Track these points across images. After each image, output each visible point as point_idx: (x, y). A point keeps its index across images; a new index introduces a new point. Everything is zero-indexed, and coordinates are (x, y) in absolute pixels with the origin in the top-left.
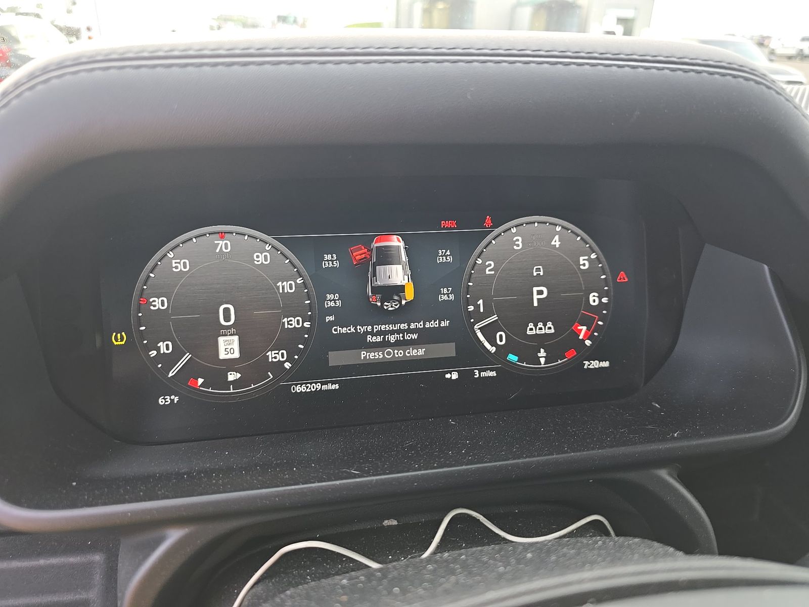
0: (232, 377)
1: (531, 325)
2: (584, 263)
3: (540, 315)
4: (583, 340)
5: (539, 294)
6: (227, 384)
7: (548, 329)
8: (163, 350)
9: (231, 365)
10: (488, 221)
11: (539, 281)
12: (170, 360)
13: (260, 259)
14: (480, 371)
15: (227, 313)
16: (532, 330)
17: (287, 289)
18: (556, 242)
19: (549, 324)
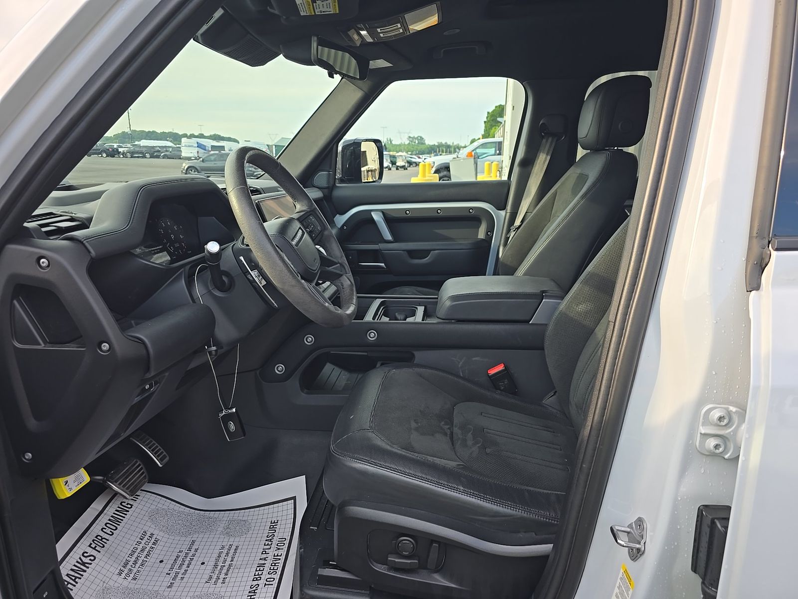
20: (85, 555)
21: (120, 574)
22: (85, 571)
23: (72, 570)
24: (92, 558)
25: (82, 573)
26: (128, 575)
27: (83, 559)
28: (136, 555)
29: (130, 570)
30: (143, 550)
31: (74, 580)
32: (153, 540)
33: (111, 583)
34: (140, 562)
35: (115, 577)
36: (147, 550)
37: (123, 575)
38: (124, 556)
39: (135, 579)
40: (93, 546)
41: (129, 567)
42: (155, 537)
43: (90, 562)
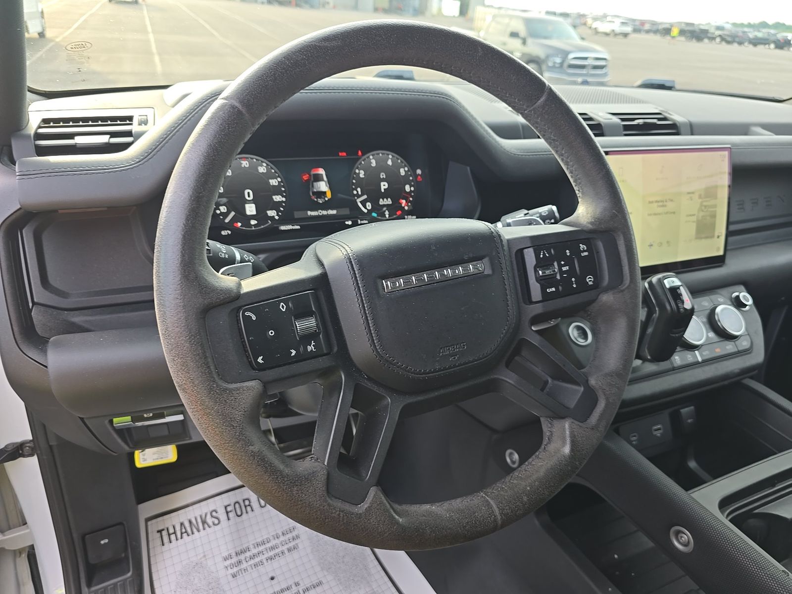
0: (253, 222)
1: (381, 200)
2: (402, 172)
3: (385, 195)
4: (404, 207)
5: (384, 186)
6: (251, 226)
7: (389, 201)
8: (223, 210)
9: (253, 217)
10: (360, 153)
11: (383, 180)
12: (225, 215)
13: (262, 169)
14: (361, 220)
15: (249, 194)
16: (381, 202)
17: (274, 184)
18: (390, 162)
19: (389, 199)
20: (214, 514)
21: (225, 559)
22: (199, 531)
23: (190, 522)
24: (216, 521)
25: (195, 530)
26: (232, 566)
27: (209, 516)
28: (261, 548)
29: (240, 562)
30: (272, 548)
31: (182, 533)
32: (291, 545)
33: (210, 563)
34: (257, 560)
35: (219, 559)
36: (277, 551)
37: (228, 562)
38: (251, 541)
39: (234, 576)
40: (229, 509)
41: (242, 557)
42: (297, 541)
43: (211, 524)
